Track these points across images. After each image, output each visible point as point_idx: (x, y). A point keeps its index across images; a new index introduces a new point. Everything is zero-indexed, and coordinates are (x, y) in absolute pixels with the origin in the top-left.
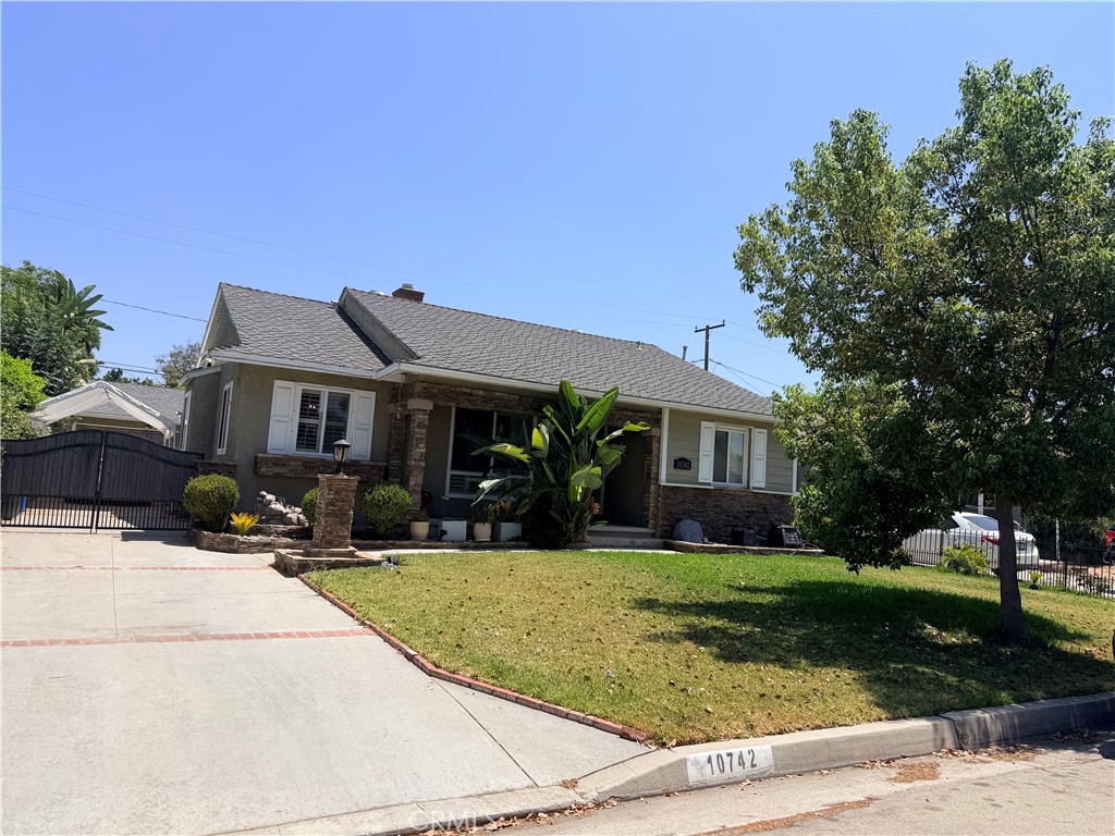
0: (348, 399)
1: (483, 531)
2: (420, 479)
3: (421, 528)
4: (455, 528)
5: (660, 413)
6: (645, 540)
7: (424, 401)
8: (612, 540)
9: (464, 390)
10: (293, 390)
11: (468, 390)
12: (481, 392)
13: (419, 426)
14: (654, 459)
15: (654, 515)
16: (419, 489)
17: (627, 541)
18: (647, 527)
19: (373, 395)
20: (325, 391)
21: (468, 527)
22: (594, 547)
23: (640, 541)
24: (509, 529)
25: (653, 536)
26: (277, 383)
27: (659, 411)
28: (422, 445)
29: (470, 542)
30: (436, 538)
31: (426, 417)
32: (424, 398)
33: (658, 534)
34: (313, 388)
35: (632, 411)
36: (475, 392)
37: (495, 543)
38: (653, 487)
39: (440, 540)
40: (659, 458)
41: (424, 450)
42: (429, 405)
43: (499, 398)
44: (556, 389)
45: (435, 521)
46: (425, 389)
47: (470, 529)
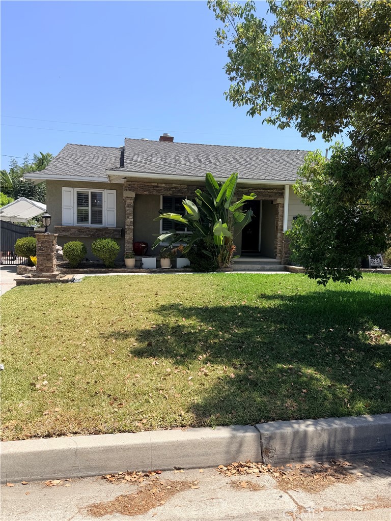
0: (102, 195)
1: (166, 263)
2: (131, 236)
3: (130, 262)
4: (149, 261)
5: (284, 189)
6: (272, 266)
7: (130, 192)
8: (249, 266)
9: (153, 184)
10: (72, 192)
11: (156, 184)
12: (164, 185)
13: (128, 207)
14: (280, 217)
15: (280, 251)
16: (131, 241)
17: (259, 266)
18: (275, 258)
19: (115, 192)
20: (89, 191)
21: (157, 261)
22: (234, 270)
23: (268, 267)
24: (181, 262)
25: (280, 263)
26: (64, 189)
27: (283, 187)
28: (131, 217)
29: (159, 269)
30: (139, 267)
31: (132, 201)
32: (130, 190)
33: (282, 263)
34: (83, 190)
35: (263, 189)
36: (160, 185)
37: (173, 268)
38: (279, 235)
39: (140, 268)
40: (283, 217)
41: (132, 220)
42: (133, 195)
43: (175, 188)
44: (204, 179)
45: (138, 258)
46: (129, 185)
47: (158, 262)
